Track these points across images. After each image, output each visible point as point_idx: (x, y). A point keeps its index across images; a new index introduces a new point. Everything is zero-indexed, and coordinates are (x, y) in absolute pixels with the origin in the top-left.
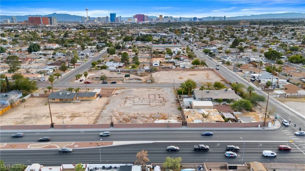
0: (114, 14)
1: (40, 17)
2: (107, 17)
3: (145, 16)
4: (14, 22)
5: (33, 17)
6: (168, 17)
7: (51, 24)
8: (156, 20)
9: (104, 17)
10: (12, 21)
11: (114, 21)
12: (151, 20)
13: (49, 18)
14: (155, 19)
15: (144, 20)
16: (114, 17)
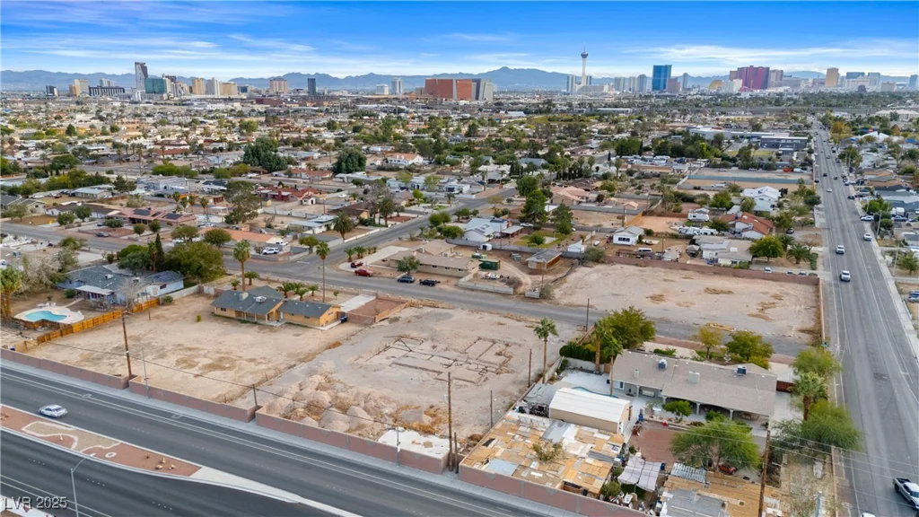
0: (666, 67)
1: (452, 80)
2: (642, 78)
3: (774, 71)
4: (398, 91)
5: (437, 78)
6: (863, 74)
7: (477, 98)
8: (814, 83)
9: (634, 78)
10: (393, 91)
11: (664, 88)
12: (796, 83)
13: (474, 81)
14: (811, 81)
15: (764, 85)
16: (665, 76)
